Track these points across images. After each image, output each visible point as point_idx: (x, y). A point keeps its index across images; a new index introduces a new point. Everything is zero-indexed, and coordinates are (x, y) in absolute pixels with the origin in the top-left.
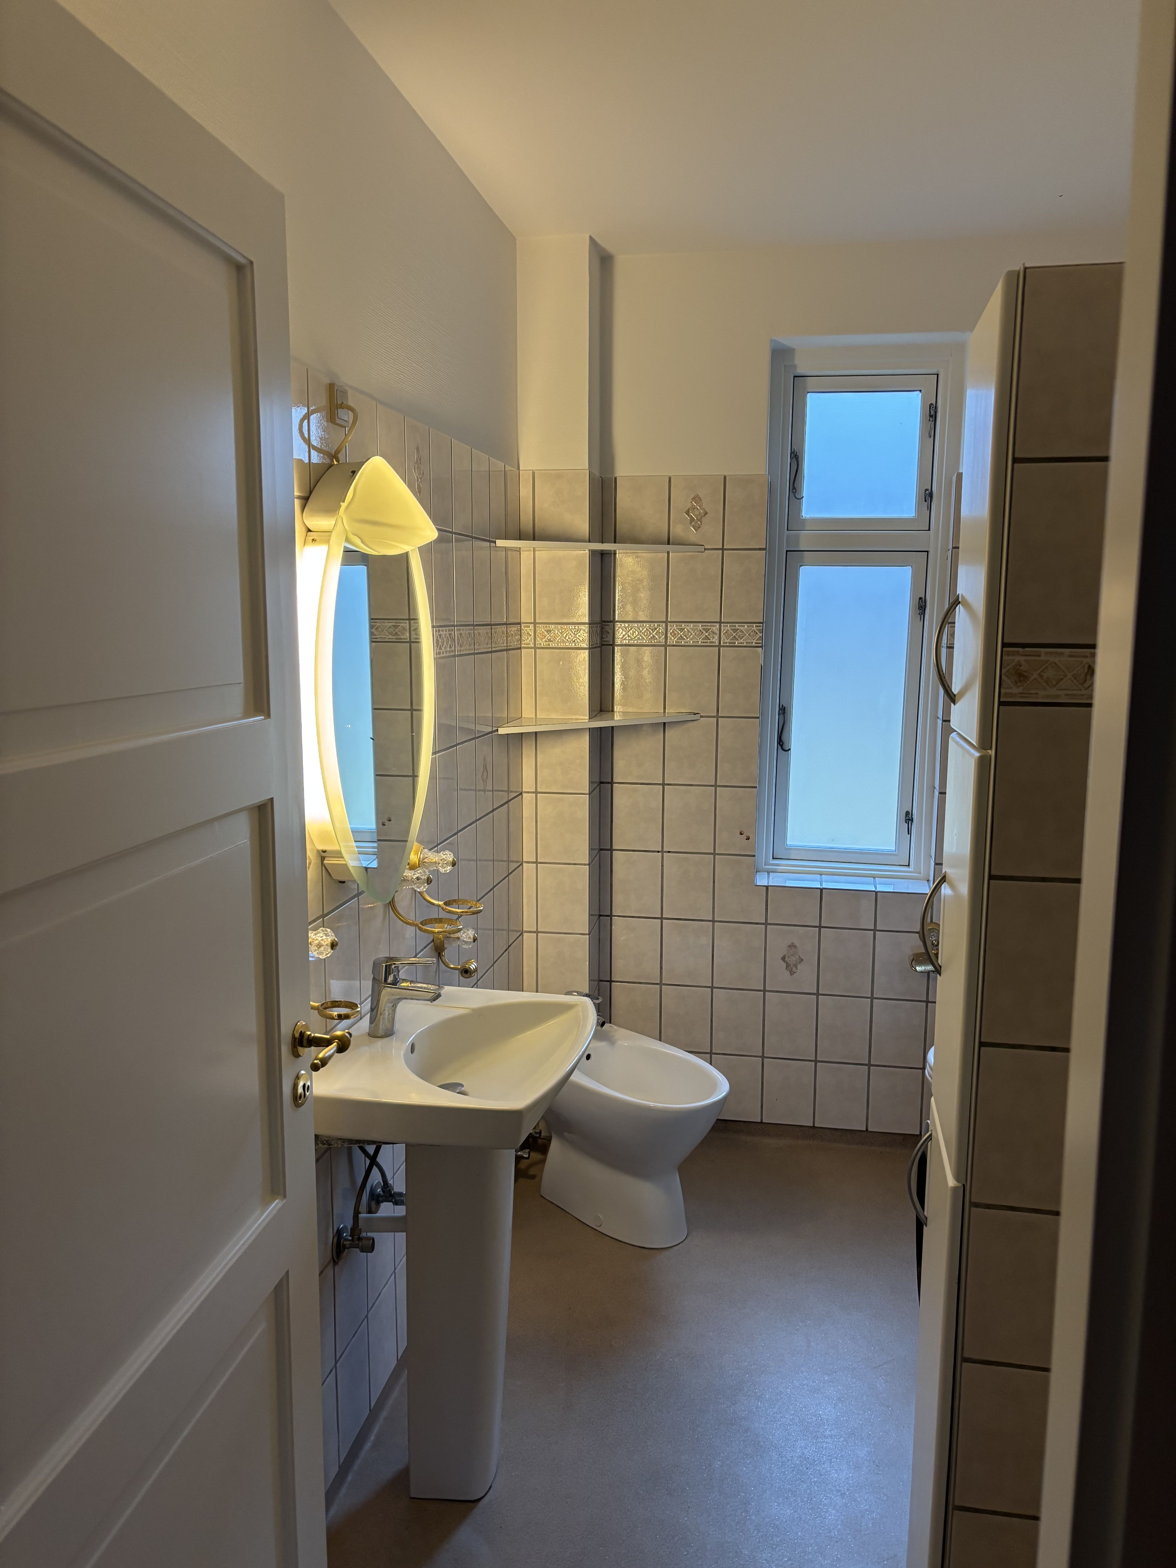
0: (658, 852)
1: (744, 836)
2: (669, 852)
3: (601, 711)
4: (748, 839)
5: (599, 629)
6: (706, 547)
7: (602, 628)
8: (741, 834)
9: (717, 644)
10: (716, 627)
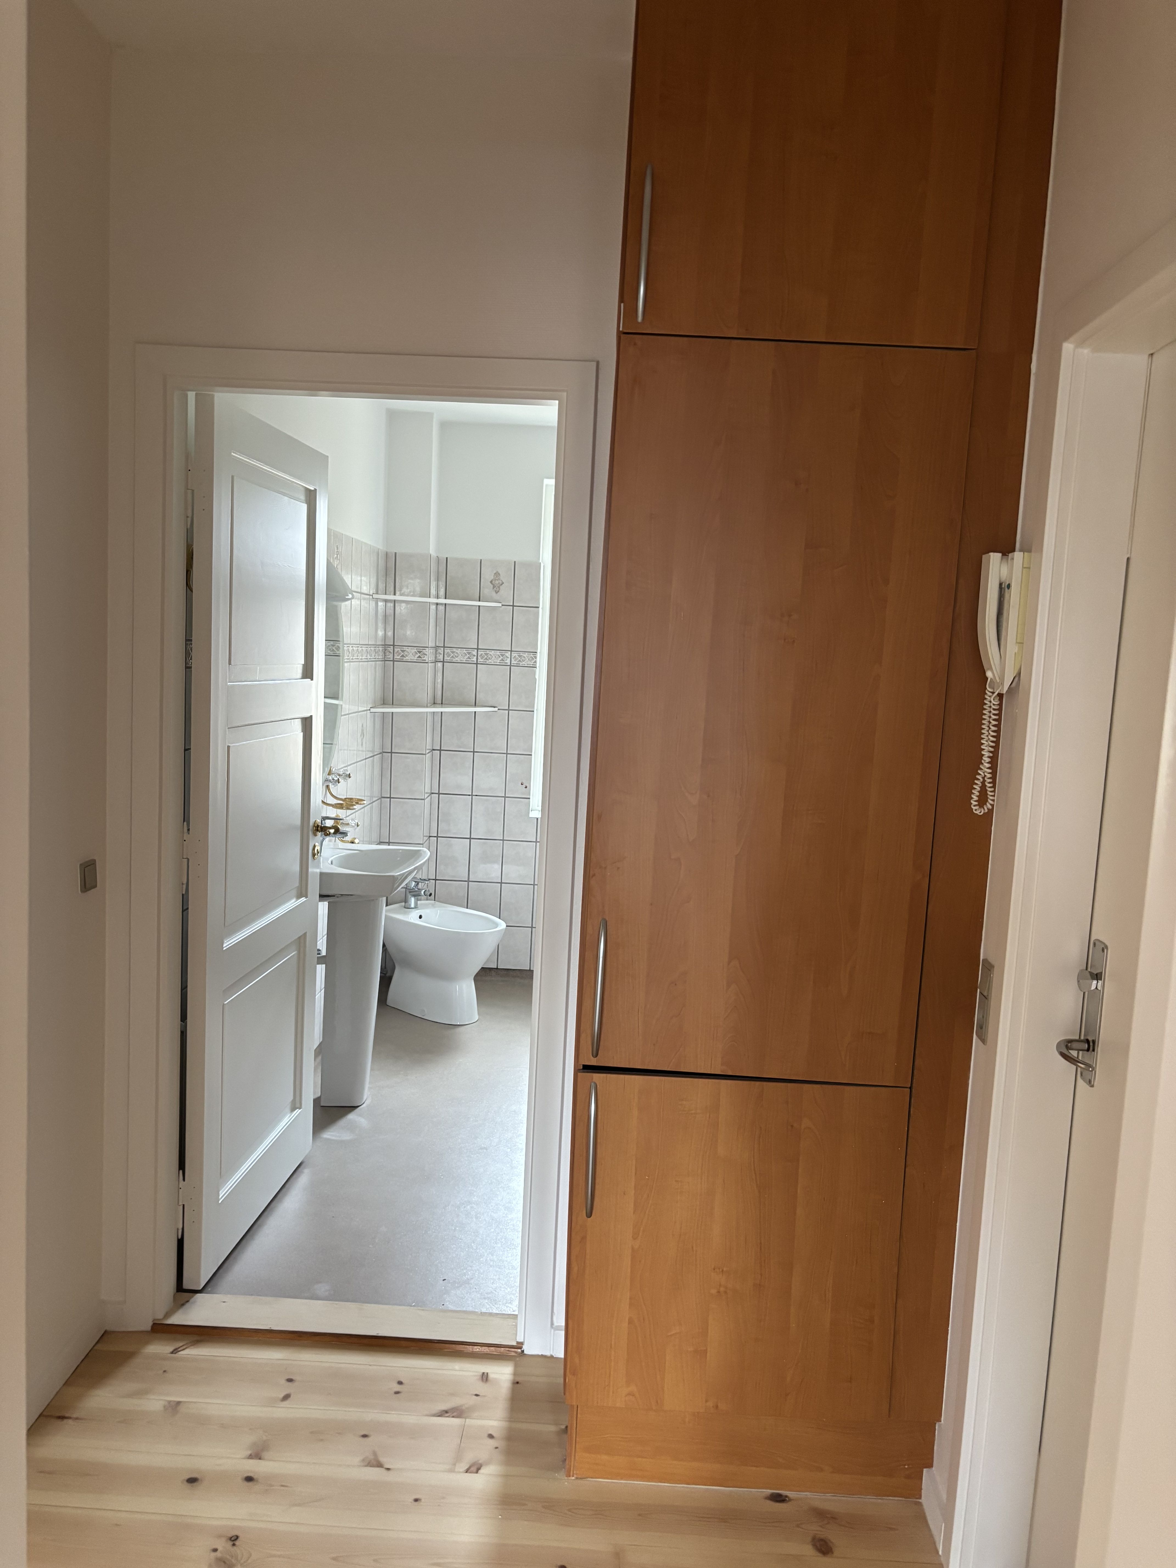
0: (469, 795)
1: (524, 786)
2: (476, 795)
3: (434, 703)
4: (526, 787)
5: (434, 651)
6: (503, 604)
7: (436, 651)
8: (522, 784)
9: (509, 664)
10: (508, 654)
